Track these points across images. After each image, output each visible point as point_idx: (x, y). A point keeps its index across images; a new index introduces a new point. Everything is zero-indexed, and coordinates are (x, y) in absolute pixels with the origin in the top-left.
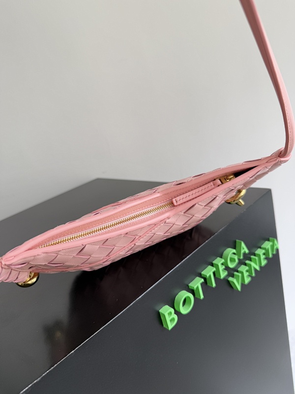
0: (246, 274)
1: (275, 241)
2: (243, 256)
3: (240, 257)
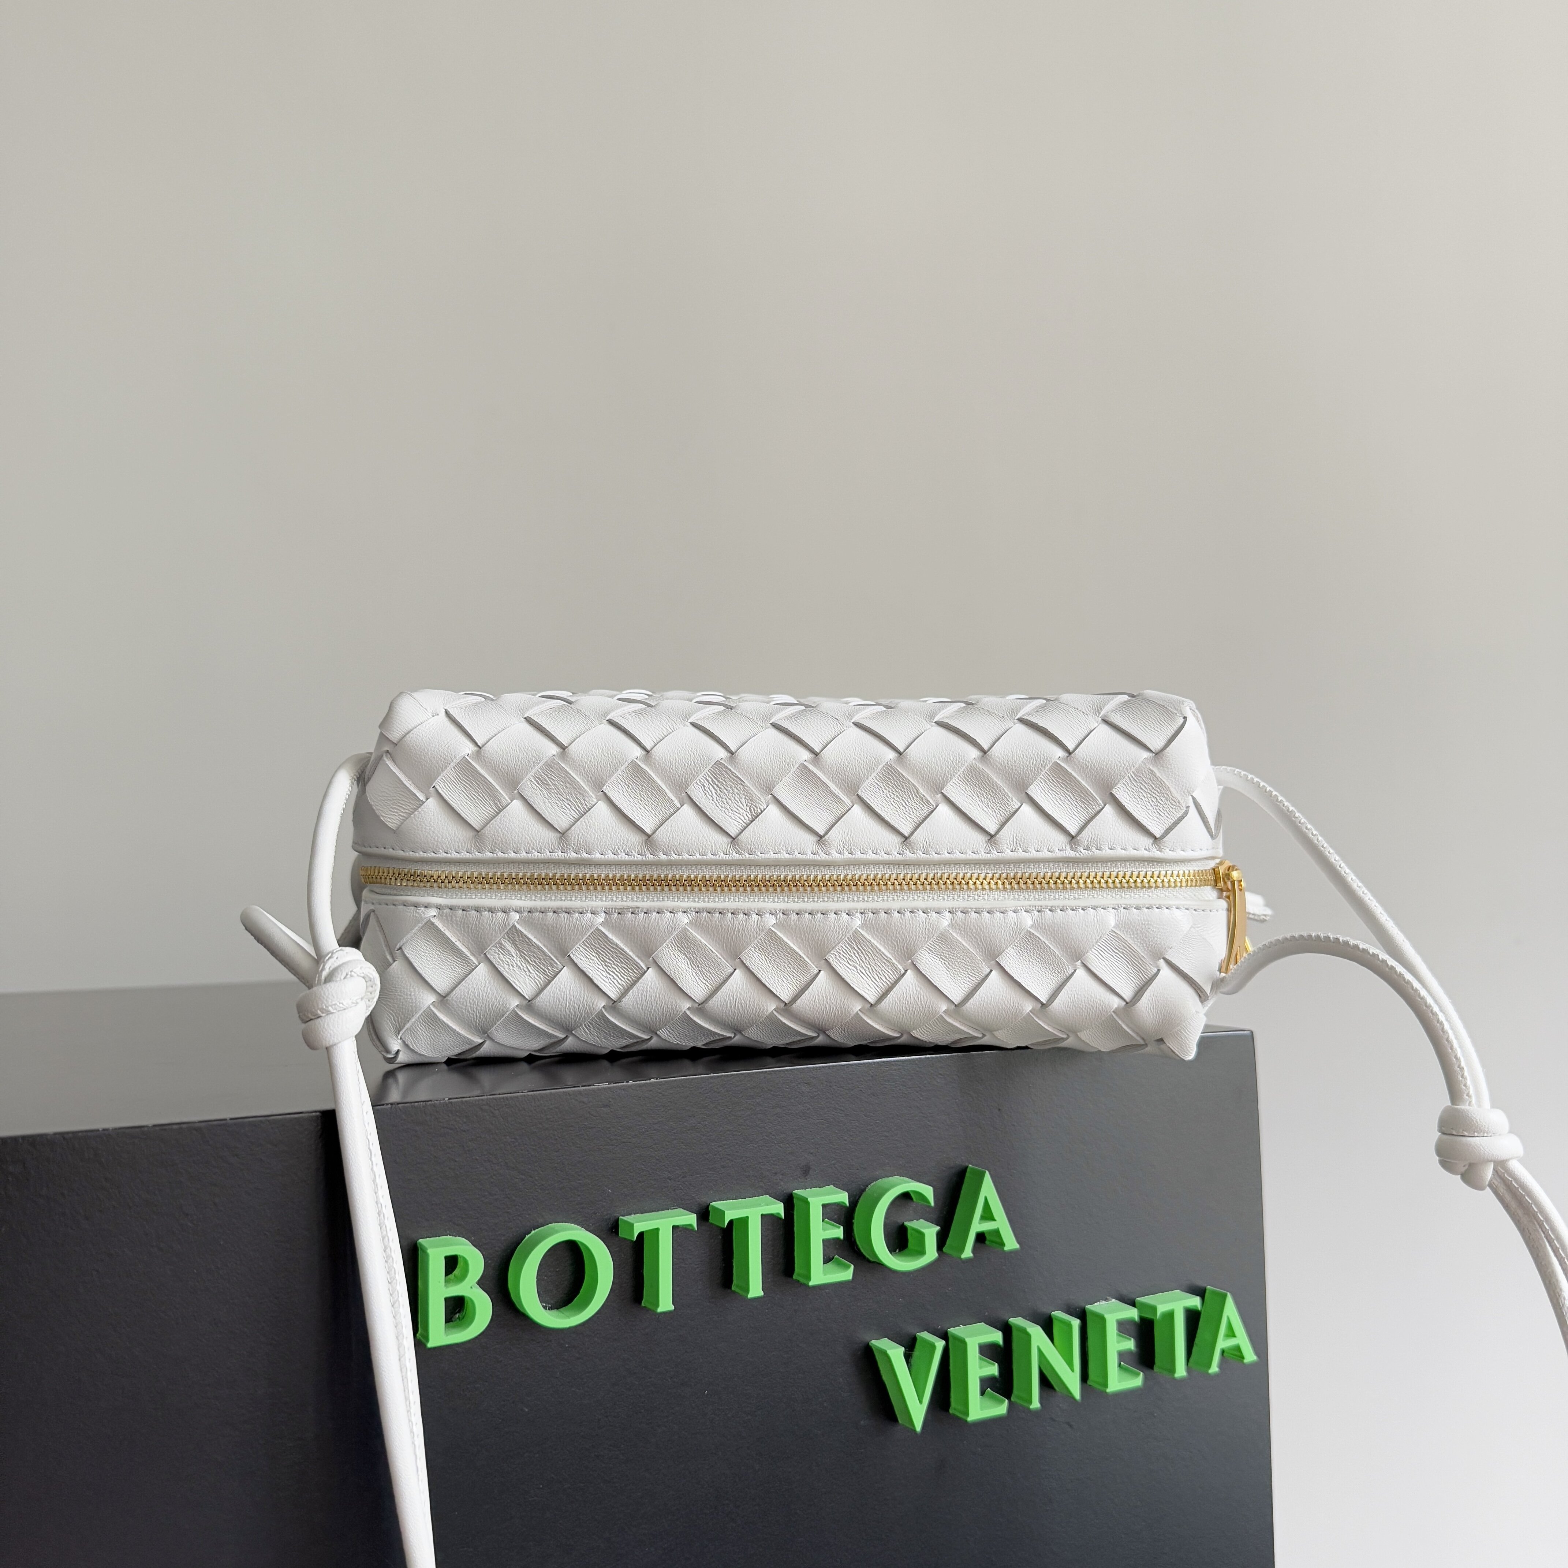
0: (979, 1369)
1: (1230, 1311)
2: (974, 1250)
3: (962, 1249)
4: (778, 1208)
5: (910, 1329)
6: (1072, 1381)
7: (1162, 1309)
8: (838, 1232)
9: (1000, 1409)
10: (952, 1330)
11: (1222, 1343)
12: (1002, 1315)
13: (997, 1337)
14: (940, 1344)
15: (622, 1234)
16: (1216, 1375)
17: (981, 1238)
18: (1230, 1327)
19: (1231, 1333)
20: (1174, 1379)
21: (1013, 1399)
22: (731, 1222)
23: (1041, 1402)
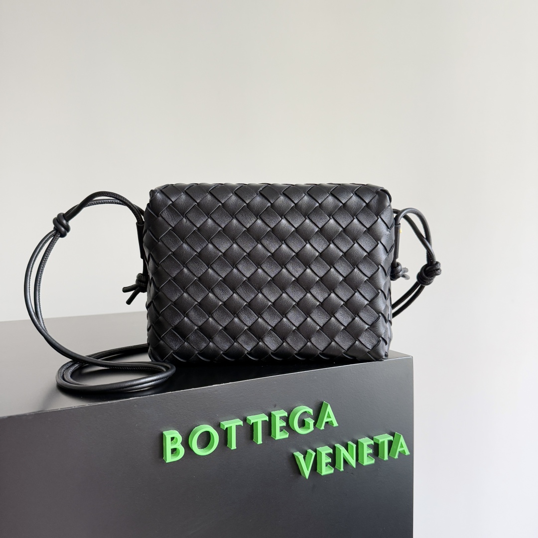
0: (325, 460)
1: (402, 440)
2: (325, 427)
3: (321, 427)
4: (267, 418)
5: (306, 448)
6: (353, 462)
7: (381, 441)
8: (284, 424)
9: (331, 471)
10: (318, 449)
11: (399, 449)
12: (333, 443)
13: (331, 451)
14: (314, 454)
15: (221, 427)
16: (397, 459)
17: (327, 423)
18: (401, 444)
19: (402, 446)
20: (384, 461)
21: (336, 467)
22: (253, 423)
23: (344, 468)
